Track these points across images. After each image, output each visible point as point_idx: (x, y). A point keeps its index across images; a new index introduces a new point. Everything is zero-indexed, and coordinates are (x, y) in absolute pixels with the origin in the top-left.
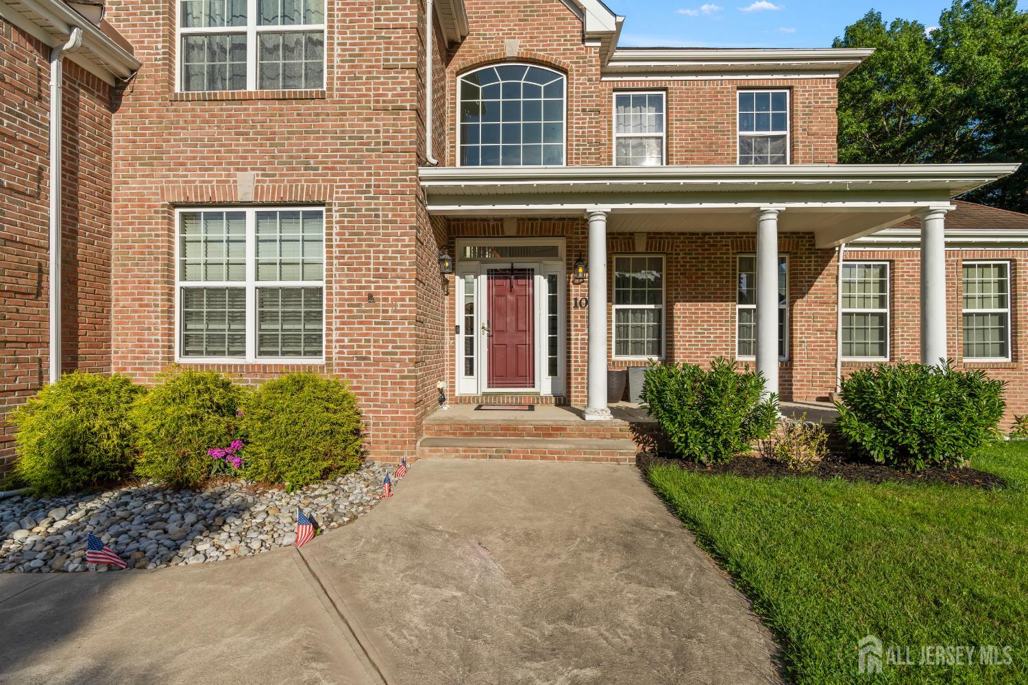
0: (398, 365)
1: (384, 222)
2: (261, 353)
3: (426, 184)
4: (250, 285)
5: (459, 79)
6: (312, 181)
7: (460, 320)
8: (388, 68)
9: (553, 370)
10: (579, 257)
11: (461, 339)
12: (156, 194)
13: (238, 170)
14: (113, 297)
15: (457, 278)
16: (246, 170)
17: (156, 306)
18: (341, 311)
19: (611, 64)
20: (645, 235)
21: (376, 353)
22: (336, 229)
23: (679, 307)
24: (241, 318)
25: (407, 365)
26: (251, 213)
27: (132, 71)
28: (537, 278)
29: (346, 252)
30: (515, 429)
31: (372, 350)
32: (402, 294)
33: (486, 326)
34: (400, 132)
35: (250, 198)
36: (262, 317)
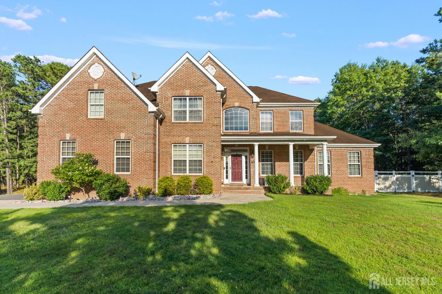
0: (217, 175)
1: (215, 147)
2: (189, 173)
3: (222, 139)
4: (188, 159)
5: (224, 111)
6: (200, 139)
7: (225, 166)
8: (215, 118)
9: (247, 178)
10: (252, 152)
11: (225, 170)
12: (169, 142)
13: (186, 137)
14: (160, 162)
15: (224, 156)
16: (187, 137)
17: (169, 163)
18: (206, 165)
19: (259, 106)
20: (268, 146)
21: (213, 173)
22: (205, 148)
23: (277, 163)
24: (186, 166)
25: (219, 175)
26: (187, 145)
27: (165, 118)
28: (243, 156)
29: (207, 153)
30: (240, 188)
31: (212, 172)
32: (218, 161)
33: (231, 167)
34: (217, 130)
35: (188, 143)
36: (190, 165)
